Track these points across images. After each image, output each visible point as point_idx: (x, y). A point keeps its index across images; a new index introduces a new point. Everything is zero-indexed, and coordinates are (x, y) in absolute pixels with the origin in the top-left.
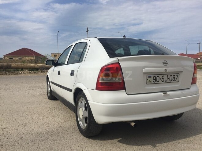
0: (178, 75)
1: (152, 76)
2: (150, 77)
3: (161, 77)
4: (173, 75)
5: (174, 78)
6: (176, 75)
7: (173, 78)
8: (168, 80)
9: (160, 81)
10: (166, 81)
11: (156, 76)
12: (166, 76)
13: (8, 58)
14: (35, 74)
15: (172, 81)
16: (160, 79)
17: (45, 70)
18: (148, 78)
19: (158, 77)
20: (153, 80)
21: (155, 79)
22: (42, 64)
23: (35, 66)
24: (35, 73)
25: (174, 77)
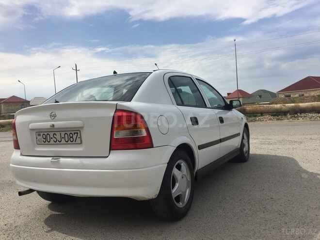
0: (77, 133)
1: (42, 134)
2: (39, 135)
3: (52, 136)
4: (68, 133)
5: (72, 137)
6: (74, 133)
7: (69, 137)
8: (63, 140)
9: (52, 142)
10: (60, 142)
11: (46, 134)
12: (58, 134)
13: (283, 96)
14: (279, 121)
15: (69, 142)
16: (52, 138)
17: (299, 114)
18: (37, 136)
19: (48, 136)
20: (43, 140)
21: (45, 138)
22: (293, 104)
23: (281, 108)
24: (278, 119)
25: (71, 135)
